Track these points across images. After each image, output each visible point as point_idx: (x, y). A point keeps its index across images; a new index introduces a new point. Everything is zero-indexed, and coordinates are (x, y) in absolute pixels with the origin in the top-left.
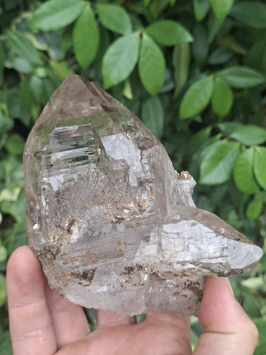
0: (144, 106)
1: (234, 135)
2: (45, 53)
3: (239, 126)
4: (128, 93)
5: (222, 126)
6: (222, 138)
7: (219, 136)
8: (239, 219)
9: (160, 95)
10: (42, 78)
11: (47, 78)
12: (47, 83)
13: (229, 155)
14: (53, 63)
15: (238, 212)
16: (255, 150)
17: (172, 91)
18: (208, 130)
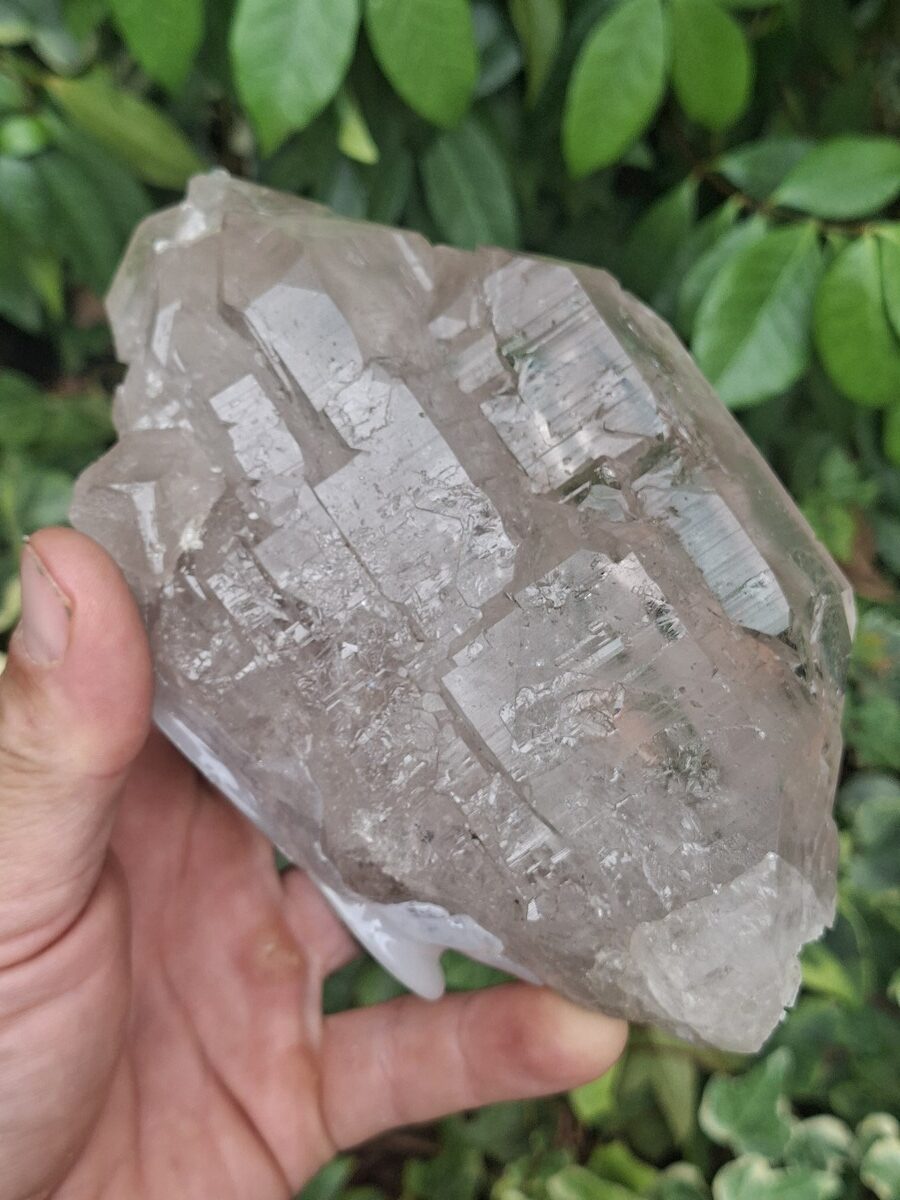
0: (430, 165)
1: (789, 195)
2: (26, 51)
3: (798, 148)
4: (358, 143)
5: (734, 167)
6: (744, 215)
7: (731, 209)
8: (865, 475)
9: (481, 107)
10: (30, 159)
11: (51, 148)
12: (53, 169)
13: (786, 278)
14: (59, 88)
15: (854, 452)
16: (879, 240)
17: (521, 79)
18: (685, 195)
